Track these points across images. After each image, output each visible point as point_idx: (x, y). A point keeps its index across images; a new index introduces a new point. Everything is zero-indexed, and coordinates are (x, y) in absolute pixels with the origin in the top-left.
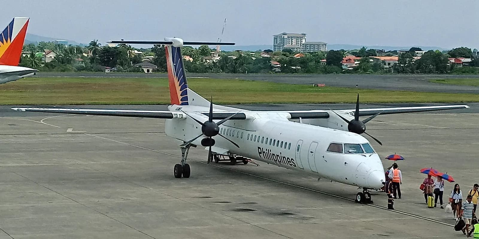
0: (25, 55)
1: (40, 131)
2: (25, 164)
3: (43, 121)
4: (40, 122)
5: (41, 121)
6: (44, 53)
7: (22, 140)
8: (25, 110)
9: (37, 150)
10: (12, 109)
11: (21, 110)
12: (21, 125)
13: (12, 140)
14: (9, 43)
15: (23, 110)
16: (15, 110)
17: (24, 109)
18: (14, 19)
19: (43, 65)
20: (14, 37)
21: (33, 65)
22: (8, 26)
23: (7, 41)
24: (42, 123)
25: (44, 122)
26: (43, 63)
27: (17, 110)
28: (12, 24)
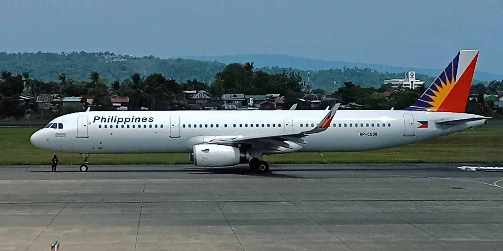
0: (472, 98)
1: (493, 197)
2: (475, 239)
3: (496, 183)
4: (492, 185)
5: (495, 184)
6: (497, 96)
7: (472, 208)
8: (476, 169)
9: (490, 221)
10: (458, 168)
11: (471, 169)
12: (469, 188)
13: (458, 208)
14: (454, 83)
15: (472, 170)
16: (462, 169)
17: (473, 168)
18: (459, 53)
19: (495, 111)
20: (459, 75)
21: (482, 111)
22: (452, 62)
23: (450, 81)
24: (495, 187)
25: (498, 185)
26: (495, 109)
27: (465, 169)
28: (457, 59)
